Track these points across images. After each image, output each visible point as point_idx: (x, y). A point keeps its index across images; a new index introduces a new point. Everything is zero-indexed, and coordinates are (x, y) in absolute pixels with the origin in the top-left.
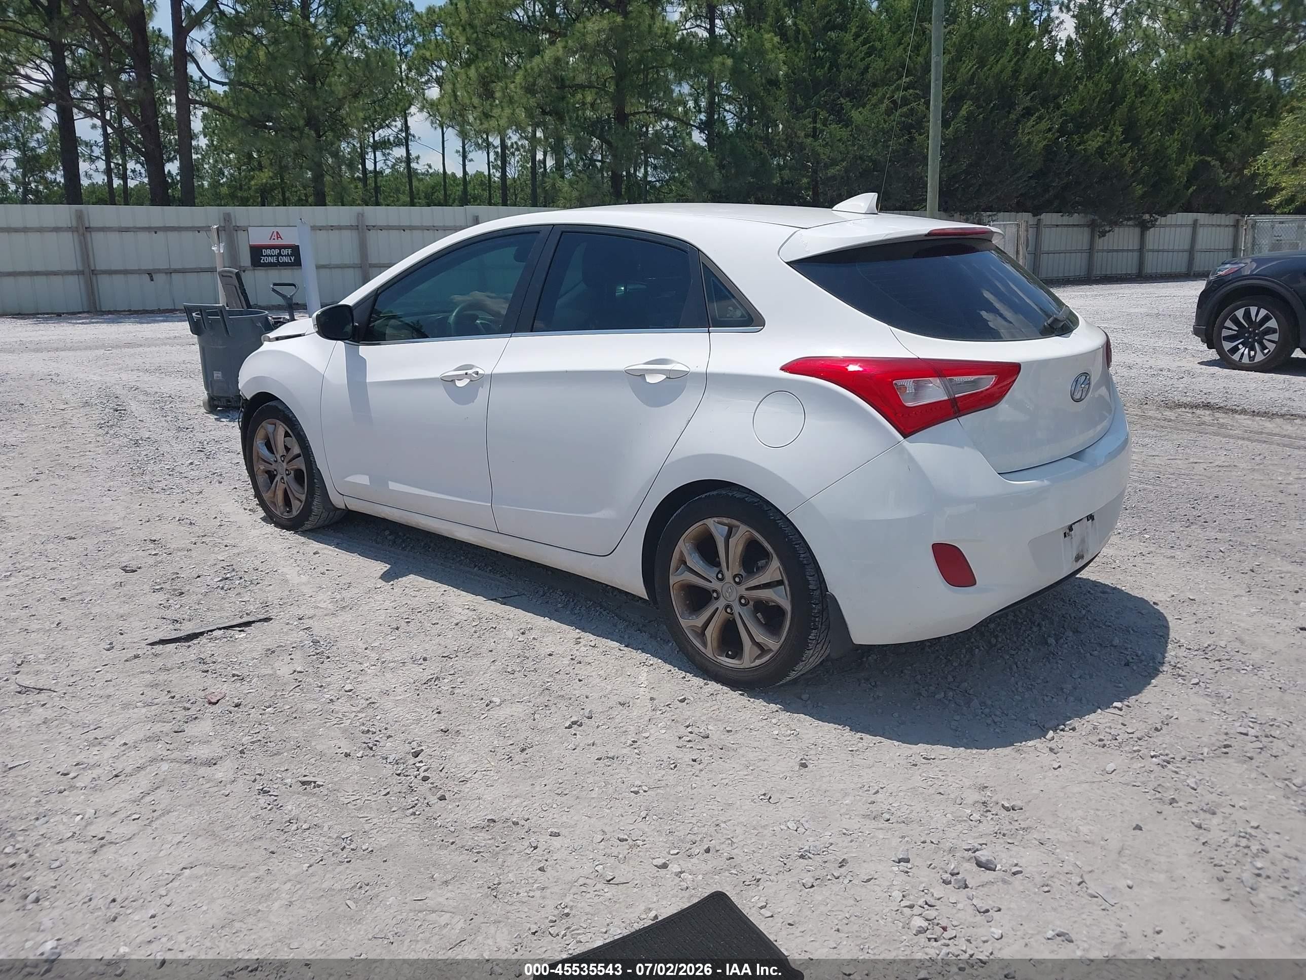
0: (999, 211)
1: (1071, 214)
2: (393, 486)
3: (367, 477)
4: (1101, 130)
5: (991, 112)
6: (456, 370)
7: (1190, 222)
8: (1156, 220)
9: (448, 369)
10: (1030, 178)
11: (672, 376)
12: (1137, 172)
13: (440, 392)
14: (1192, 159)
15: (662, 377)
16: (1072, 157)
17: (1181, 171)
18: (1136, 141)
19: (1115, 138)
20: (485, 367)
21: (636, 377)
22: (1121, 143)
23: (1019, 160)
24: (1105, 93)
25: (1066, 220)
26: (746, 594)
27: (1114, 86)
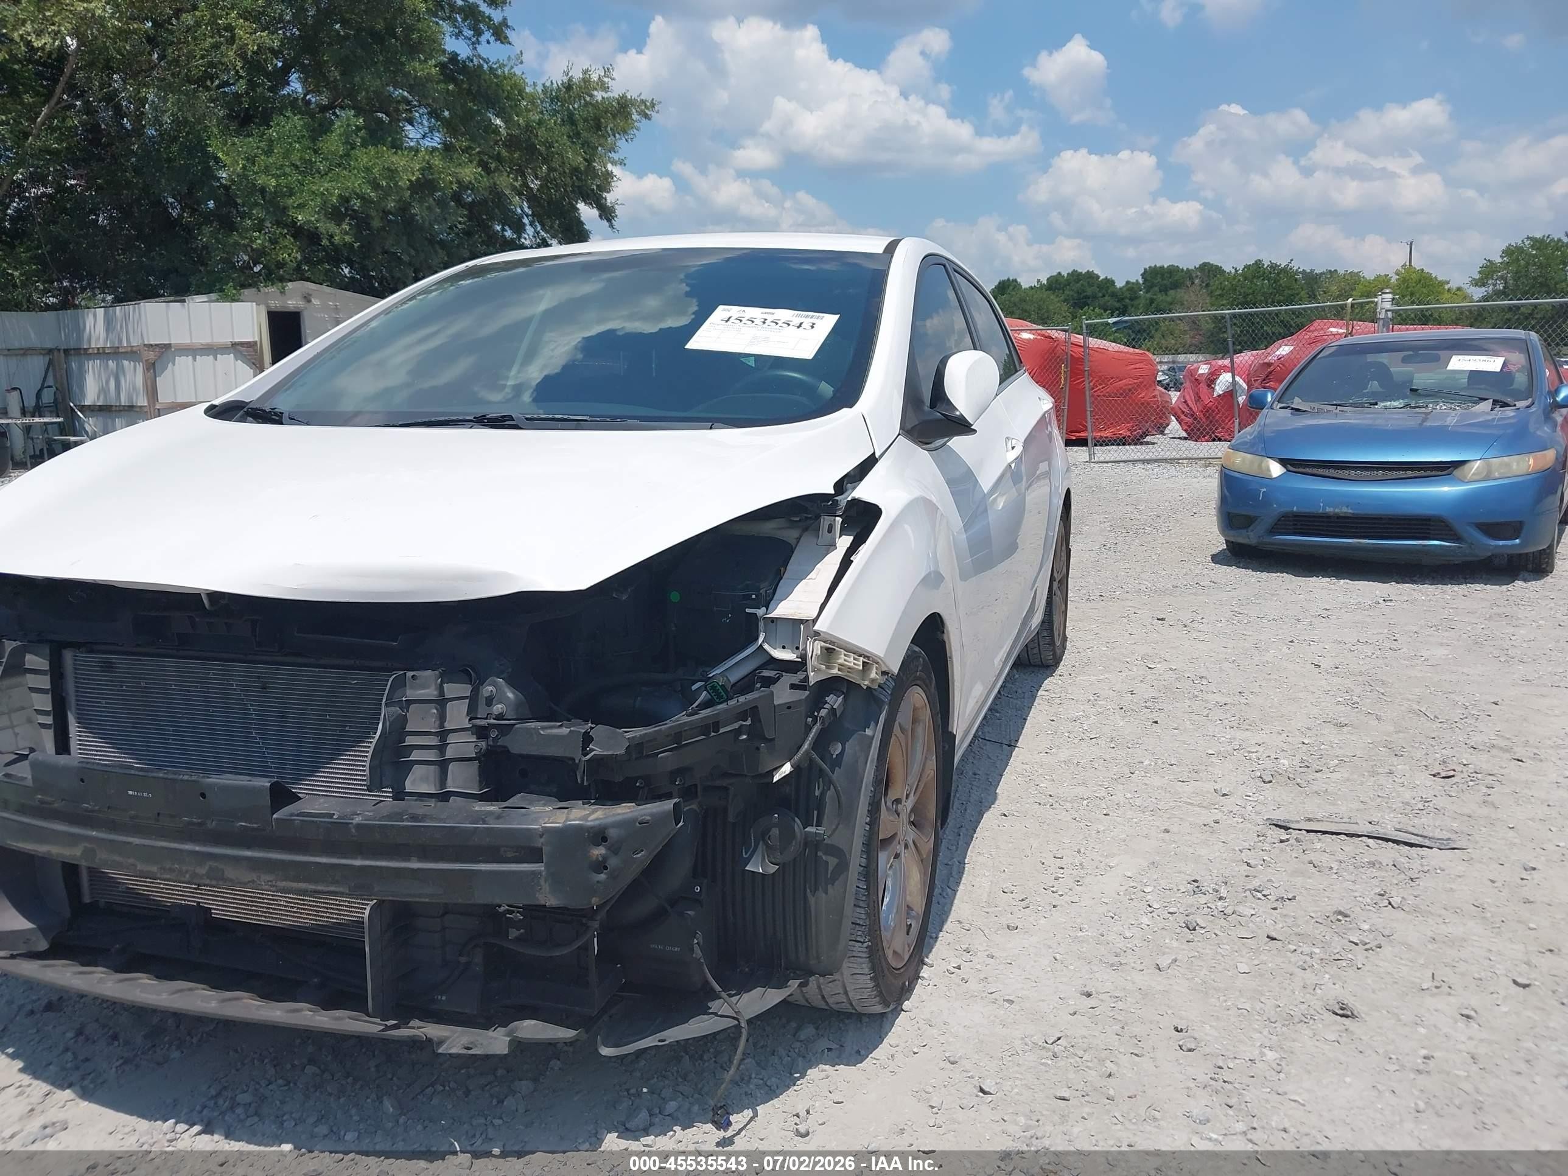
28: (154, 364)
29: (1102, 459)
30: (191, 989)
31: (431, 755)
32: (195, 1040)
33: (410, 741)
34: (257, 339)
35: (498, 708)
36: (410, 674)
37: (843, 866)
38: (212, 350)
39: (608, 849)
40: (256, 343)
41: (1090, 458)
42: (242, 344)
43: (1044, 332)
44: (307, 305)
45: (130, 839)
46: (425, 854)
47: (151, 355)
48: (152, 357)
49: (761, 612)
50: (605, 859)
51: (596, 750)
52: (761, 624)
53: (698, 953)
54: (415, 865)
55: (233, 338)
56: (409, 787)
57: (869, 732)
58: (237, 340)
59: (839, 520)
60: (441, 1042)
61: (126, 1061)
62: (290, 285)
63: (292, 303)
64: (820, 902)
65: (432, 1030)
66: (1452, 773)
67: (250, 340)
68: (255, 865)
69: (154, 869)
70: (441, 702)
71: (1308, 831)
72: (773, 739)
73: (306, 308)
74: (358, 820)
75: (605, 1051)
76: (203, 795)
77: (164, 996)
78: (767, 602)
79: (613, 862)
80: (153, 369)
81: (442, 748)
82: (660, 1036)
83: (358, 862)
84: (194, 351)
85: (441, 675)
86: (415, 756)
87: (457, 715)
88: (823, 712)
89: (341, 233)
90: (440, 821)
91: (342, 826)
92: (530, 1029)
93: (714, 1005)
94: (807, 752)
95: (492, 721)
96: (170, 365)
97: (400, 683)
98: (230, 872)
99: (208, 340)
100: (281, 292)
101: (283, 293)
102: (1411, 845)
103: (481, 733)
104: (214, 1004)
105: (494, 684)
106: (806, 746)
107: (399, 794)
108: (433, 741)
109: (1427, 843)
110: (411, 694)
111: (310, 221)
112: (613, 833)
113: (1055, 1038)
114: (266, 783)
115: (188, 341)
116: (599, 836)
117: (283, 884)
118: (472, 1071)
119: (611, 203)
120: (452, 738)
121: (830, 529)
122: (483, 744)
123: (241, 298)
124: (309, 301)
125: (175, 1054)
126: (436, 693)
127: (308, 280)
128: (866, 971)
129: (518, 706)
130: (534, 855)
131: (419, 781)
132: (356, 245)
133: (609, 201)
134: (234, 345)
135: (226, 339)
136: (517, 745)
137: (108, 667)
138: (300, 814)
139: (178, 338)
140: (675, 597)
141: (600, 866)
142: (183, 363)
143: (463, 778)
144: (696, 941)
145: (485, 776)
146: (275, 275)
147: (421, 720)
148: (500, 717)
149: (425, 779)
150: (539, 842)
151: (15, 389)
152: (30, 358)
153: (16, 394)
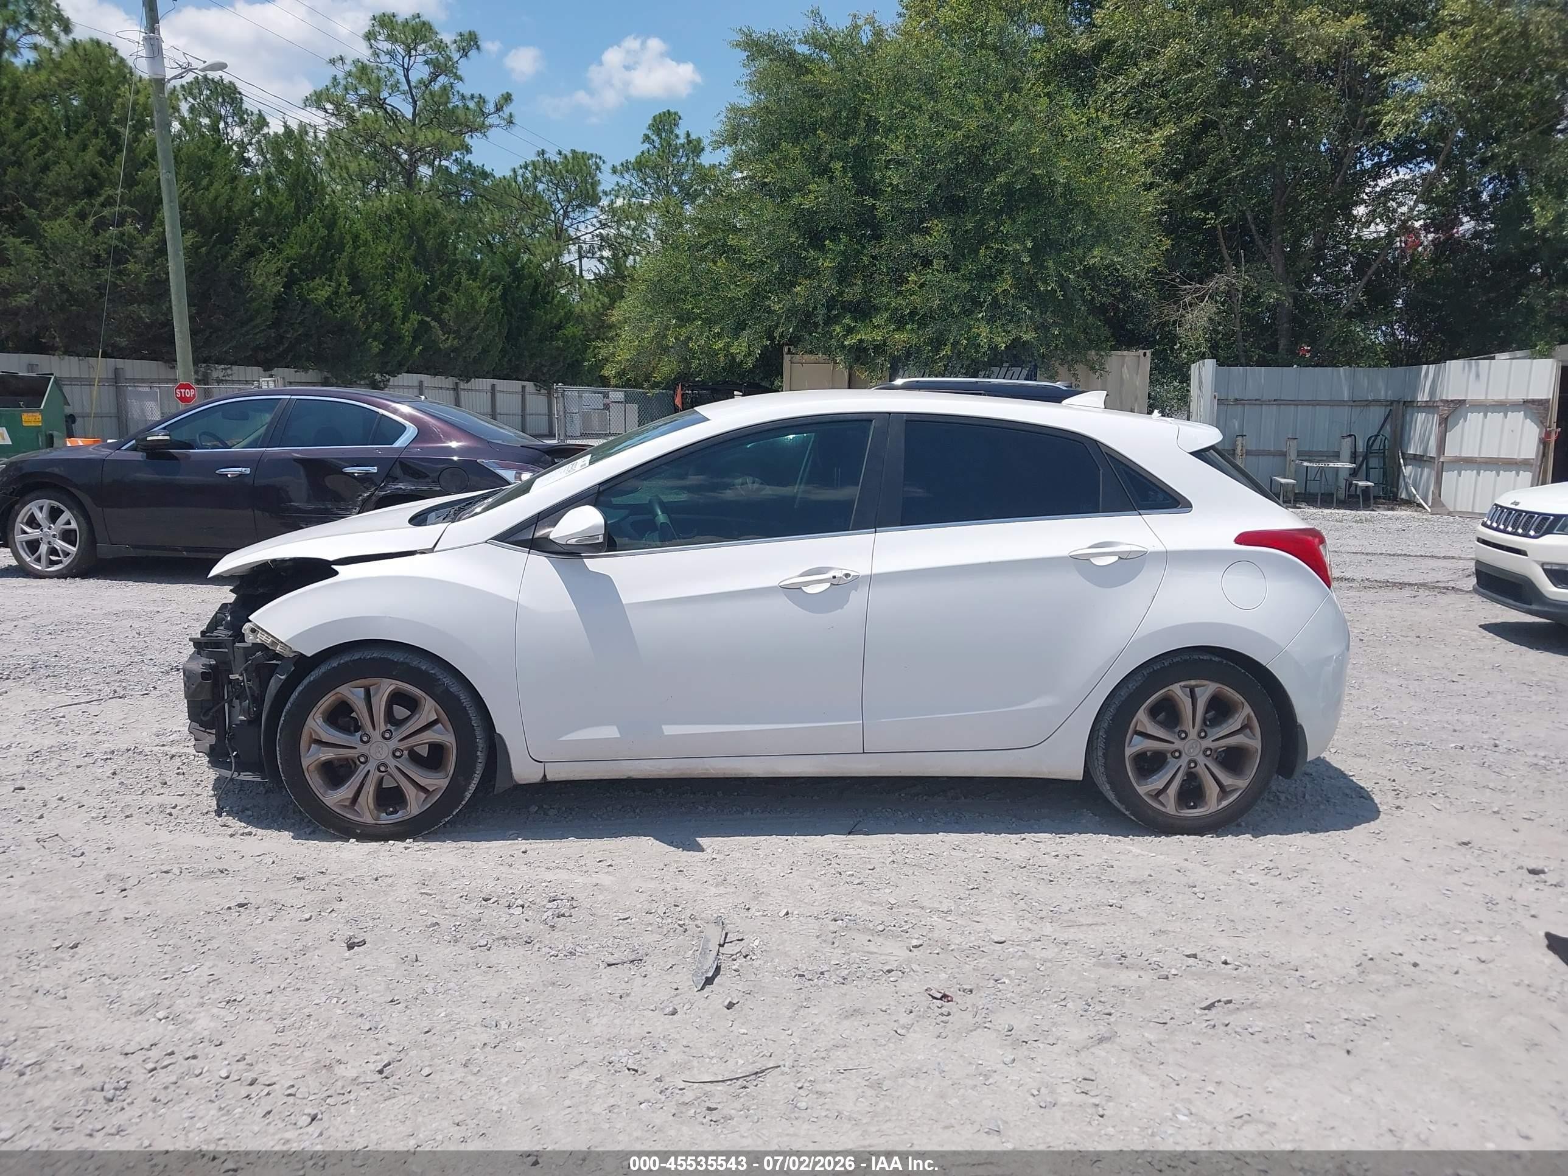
0: (235, 363)
1: (306, 369)
2: (669, 730)
3: (615, 728)
4: (327, 279)
5: (214, 246)
6: (802, 575)
7: (416, 384)
8: (388, 380)
9: (791, 576)
10: (269, 327)
11: (1123, 557)
12: (369, 327)
13: (783, 605)
14: (415, 318)
15: (1115, 558)
16: (304, 306)
17: (407, 329)
18: (362, 292)
19: (342, 289)
20: (860, 567)
21: (1080, 562)
22: (350, 294)
23: (255, 305)
24: (322, 238)
25: (301, 376)
26: (1214, 745)
27: (330, 233)
28: (1446, 419)
34: (1547, 396)
38: (1504, 407)
40: (1545, 400)
42: (1534, 401)
47: (1445, 411)
55: (1526, 395)
57: (282, 677)
58: (1529, 397)
67: (1541, 397)
80: (1445, 423)
84: (1487, 407)
96: (1461, 421)
99: (1502, 397)
115: (1483, 398)
134: (1526, 402)
135: (1519, 396)
139: (1474, 394)
142: (1474, 419)
151: (1350, 436)
152: (1372, 408)
153: (1348, 441)
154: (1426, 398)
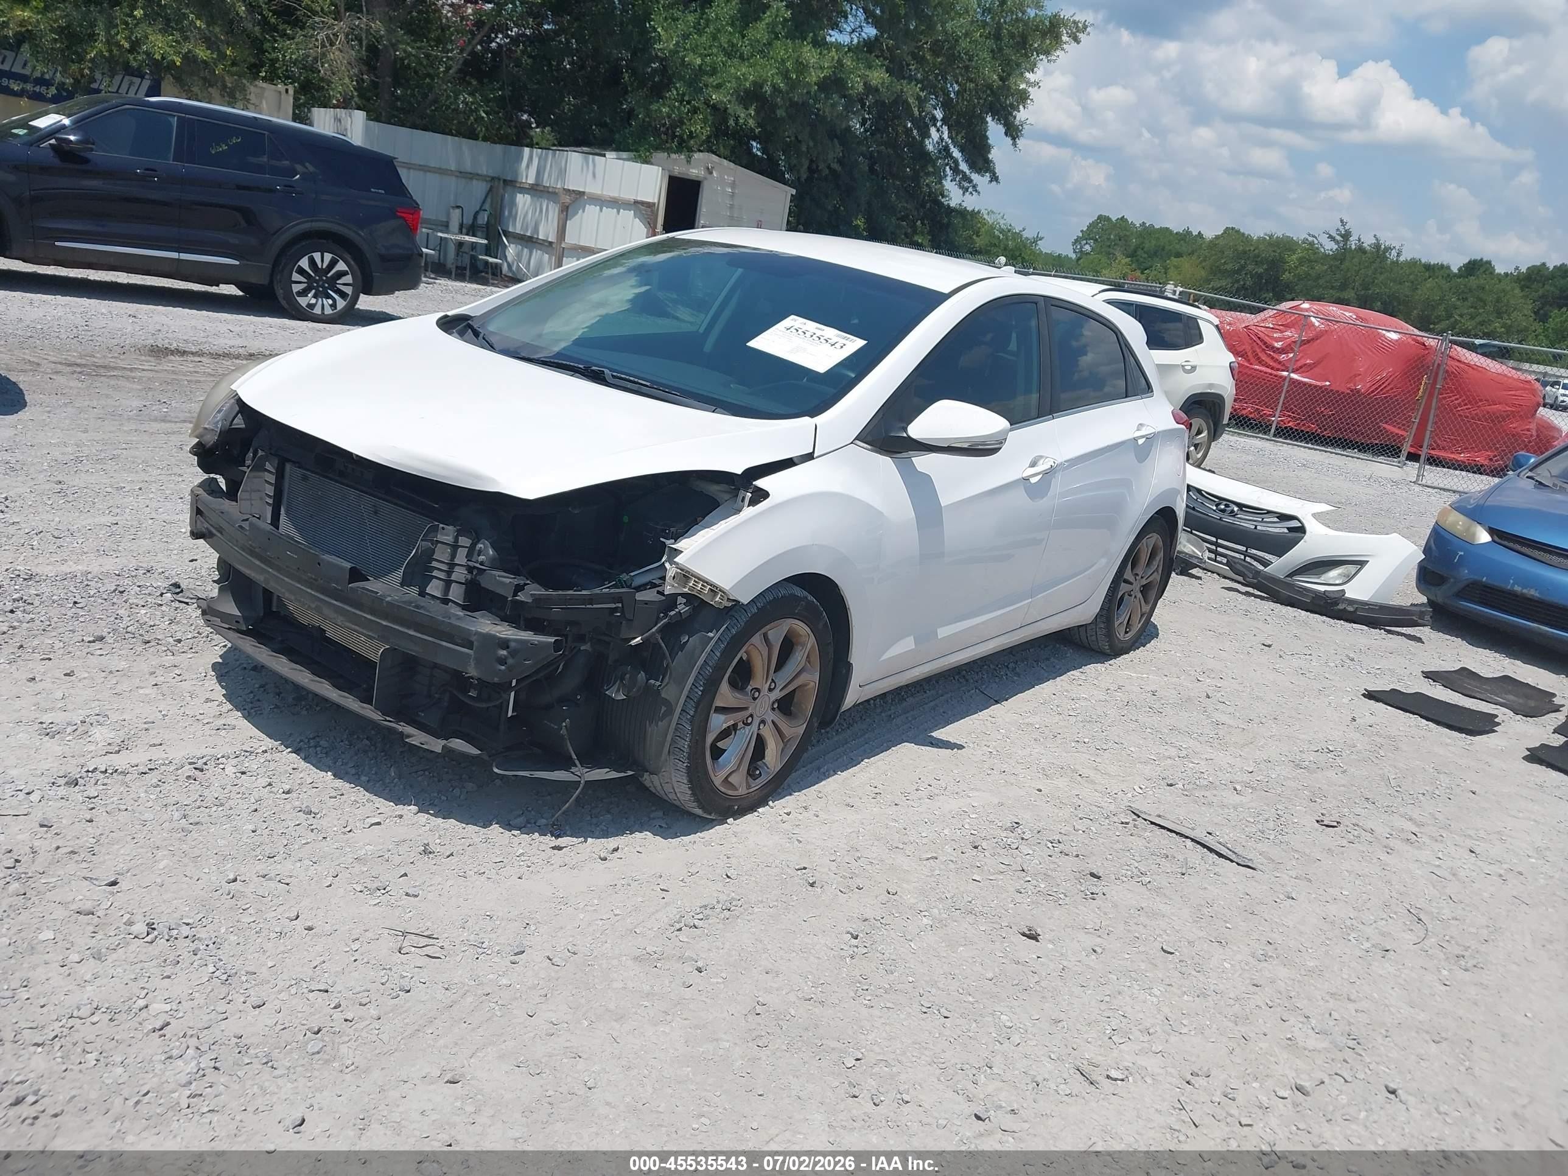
26: (1145, 582)
28: (568, 207)
29: (1429, 483)
30: (301, 671)
31: (442, 575)
32: (318, 709)
33: (434, 564)
34: (656, 201)
35: (482, 558)
36: (441, 526)
37: (670, 712)
38: (616, 203)
39: (508, 652)
40: (654, 204)
41: (1417, 479)
42: (642, 203)
43: (1419, 338)
44: (708, 176)
45: (286, 579)
46: (419, 628)
47: (567, 199)
48: (568, 201)
49: (668, 542)
50: (506, 658)
51: (521, 597)
52: (667, 549)
53: (563, 732)
54: (412, 632)
55: (637, 196)
56: (428, 590)
57: (711, 635)
58: (639, 199)
59: (749, 495)
60: (409, 736)
61: (277, 707)
62: (697, 155)
63: (695, 172)
64: (654, 731)
65: (409, 729)
66: (1335, 824)
67: (651, 201)
68: (337, 610)
69: (293, 598)
70: (455, 547)
71: (1152, 823)
72: (632, 620)
73: (705, 178)
74: (389, 599)
75: (496, 770)
76: (319, 564)
77: (286, 669)
78: (676, 538)
79: (510, 661)
80: (566, 212)
81: (449, 573)
82: (532, 773)
83: (384, 623)
84: (602, 202)
85: (458, 531)
86: (435, 573)
87: (461, 558)
88: (672, 613)
89: (747, 117)
90: (428, 611)
91: (381, 600)
92: (459, 744)
93: (573, 769)
94: (653, 634)
95: (478, 565)
96: (580, 211)
97: (435, 529)
98: (326, 611)
99: (615, 194)
100: (688, 161)
101: (689, 162)
102: (1220, 855)
103: (470, 569)
104: (307, 680)
105: (484, 544)
106: (654, 630)
107: (422, 593)
108: (445, 567)
109: (1233, 857)
110: (440, 537)
111: (722, 102)
112: (512, 644)
113: (802, 867)
114: (348, 565)
115: (599, 192)
116: (504, 644)
117: (348, 624)
118: (450, 771)
119: (1020, 121)
120: (457, 569)
121: (743, 500)
122: (469, 577)
123: (652, 160)
124: (711, 173)
125: (304, 712)
126: (453, 540)
127: (714, 153)
128: (685, 781)
129: (493, 560)
130: (469, 645)
131: (434, 588)
132: (757, 131)
133: (1018, 118)
134: (636, 202)
135: (631, 197)
136: (485, 582)
137: (305, 478)
138: (363, 588)
139: (592, 188)
140: (626, 519)
141: (502, 661)
142: (591, 210)
143: (456, 593)
144: (564, 724)
145: (468, 595)
146: (684, 146)
147: (442, 554)
148: (482, 564)
149: (437, 588)
150: (473, 638)
151: (458, 207)
152: (475, 182)
153: (458, 211)
154: (531, 180)
